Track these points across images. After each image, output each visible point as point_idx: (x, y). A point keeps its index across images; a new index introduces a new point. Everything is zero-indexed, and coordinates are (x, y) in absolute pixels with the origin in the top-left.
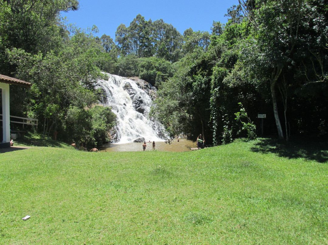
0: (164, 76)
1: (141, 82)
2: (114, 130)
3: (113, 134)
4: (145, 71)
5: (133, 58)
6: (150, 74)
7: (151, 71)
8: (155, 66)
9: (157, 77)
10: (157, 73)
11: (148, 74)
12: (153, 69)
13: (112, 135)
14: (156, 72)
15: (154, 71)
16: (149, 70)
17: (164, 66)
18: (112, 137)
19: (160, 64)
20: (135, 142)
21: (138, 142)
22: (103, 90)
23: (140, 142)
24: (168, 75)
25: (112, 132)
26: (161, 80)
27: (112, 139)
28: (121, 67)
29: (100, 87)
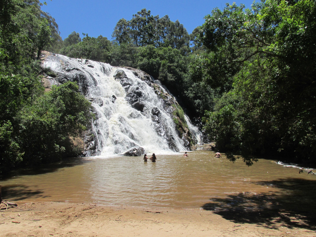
0: (171, 66)
1: (139, 73)
2: (91, 134)
3: (89, 141)
4: (145, 60)
5: (130, 46)
6: (152, 63)
7: (154, 60)
8: (158, 54)
9: (161, 68)
10: (161, 63)
11: (149, 63)
12: (156, 57)
13: (86, 143)
14: (160, 61)
15: (157, 60)
16: (150, 59)
17: (171, 54)
18: (86, 145)
19: (165, 52)
20: (127, 156)
21: (132, 155)
22: (83, 76)
23: (136, 155)
24: (176, 66)
25: (88, 138)
26: (167, 72)
27: (86, 149)
28: (114, 57)
29: (78, 72)
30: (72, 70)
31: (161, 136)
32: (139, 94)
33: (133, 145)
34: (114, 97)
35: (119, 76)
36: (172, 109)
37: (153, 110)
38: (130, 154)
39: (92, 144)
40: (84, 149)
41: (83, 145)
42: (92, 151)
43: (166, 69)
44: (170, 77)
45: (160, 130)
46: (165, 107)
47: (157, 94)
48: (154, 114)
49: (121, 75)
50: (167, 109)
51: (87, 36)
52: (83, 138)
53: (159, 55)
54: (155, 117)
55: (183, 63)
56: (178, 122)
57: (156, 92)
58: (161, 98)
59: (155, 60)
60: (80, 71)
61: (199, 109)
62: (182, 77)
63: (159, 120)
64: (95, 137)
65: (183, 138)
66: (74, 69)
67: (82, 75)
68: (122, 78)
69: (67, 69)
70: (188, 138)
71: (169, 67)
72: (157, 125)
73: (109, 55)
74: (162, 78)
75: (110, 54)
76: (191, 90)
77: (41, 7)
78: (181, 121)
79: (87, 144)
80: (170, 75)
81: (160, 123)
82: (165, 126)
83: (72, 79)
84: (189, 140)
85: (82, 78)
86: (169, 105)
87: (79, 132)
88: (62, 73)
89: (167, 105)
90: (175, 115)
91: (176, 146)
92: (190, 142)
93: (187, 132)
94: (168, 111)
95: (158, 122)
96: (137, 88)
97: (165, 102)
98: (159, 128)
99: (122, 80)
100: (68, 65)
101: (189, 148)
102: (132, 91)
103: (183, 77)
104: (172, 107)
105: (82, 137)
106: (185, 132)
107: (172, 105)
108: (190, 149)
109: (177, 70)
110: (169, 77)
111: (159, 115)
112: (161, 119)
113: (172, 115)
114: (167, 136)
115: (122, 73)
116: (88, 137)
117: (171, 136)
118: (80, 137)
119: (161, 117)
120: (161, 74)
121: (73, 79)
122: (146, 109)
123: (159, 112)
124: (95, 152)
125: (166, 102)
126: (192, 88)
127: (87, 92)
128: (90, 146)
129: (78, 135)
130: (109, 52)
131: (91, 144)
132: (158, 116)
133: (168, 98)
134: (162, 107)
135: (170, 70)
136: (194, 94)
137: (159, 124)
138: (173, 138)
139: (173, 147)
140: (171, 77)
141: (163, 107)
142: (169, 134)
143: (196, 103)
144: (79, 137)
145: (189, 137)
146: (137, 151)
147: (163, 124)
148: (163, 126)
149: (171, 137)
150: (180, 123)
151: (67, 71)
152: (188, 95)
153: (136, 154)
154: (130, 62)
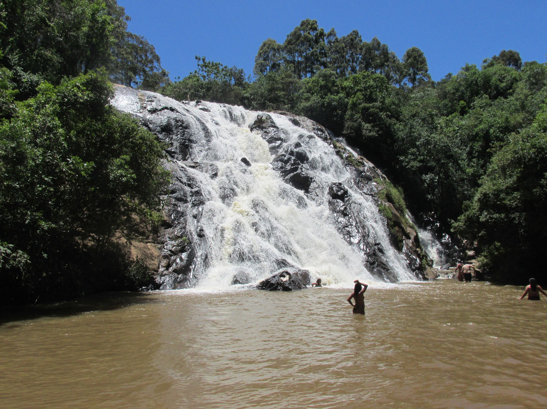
0: (368, 108)
1: (303, 121)
2: (181, 237)
3: (174, 253)
4: (315, 99)
6: (329, 104)
7: (333, 97)
9: (349, 112)
10: (348, 103)
11: (323, 104)
12: (338, 92)
15: (340, 98)
16: (326, 95)
17: (367, 85)
18: (164, 262)
19: (356, 82)
20: (263, 289)
21: (277, 287)
22: (182, 122)
23: (286, 289)
24: (379, 107)
25: (171, 245)
26: (360, 120)
27: (163, 272)
28: (254, 99)
29: (173, 115)
30: (160, 110)
31: (351, 243)
32: (302, 158)
33: (282, 263)
34: (244, 160)
35: (259, 125)
36: (376, 187)
37: (331, 189)
38: (273, 284)
39: (181, 259)
40: (157, 271)
41: (156, 262)
42: (180, 276)
43: (359, 113)
44: (368, 129)
45: (348, 232)
46: (358, 183)
47: (342, 157)
48: (335, 196)
49: (264, 123)
50: (363, 187)
51: (204, 60)
52: (159, 246)
53: (343, 89)
54: (337, 202)
55: (394, 103)
56: (392, 213)
57: (338, 153)
58: (351, 165)
59: (336, 97)
60: (177, 112)
61: (434, 195)
62: (393, 130)
63: (346, 208)
64: (191, 243)
65: (404, 249)
66: (166, 108)
67: (179, 120)
68: (266, 129)
69: (149, 108)
70: (416, 252)
71: (366, 109)
72: (341, 219)
73: (245, 95)
74: (350, 133)
75: (247, 95)
76: (413, 154)
77: (128, 22)
78: (398, 212)
79: (170, 259)
80: (367, 125)
81: (348, 215)
82: (360, 222)
83: (158, 128)
84: (419, 256)
85: (181, 125)
86: (369, 179)
87: (151, 232)
88: (138, 114)
89: (362, 179)
90: (383, 198)
91: (388, 270)
92: (421, 259)
93: (412, 237)
94: (365, 190)
95: (344, 214)
96: (298, 145)
97: (359, 173)
98: (347, 227)
99: (266, 132)
100: (153, 101)
101: (421, 274)
102: (286, 152)
103: (395, 129)
104: (375, 183)
105: (158, 243)
106: (408, 237)
107: (375, 180)
108: (423, 275)
109: (383, 115)
110: (366, 129)
111: (346, 199)
112: (352, 207)
113: (376, 198)
114: (367, 244)
115: (266, 118)
116: (173, 242)
117: (376, 244)
118: (154, 243)
119: (350, 202)
120: (348, 124)
121: (160, 126)
122: (317, 186)
123: (346, 192)
124: (185, 280)
125: (362, 172)
126: (415, 150)
127: (190, 155)
128: (177, 264)
129: (148, 238)
130: (244, 90)
131: (178, 260)
132: (343, 200)
133: (365, 166)
134: (353, 183)
135: (368, 116)
136: (420, 161)
137: (347, 218)
138: (381, 251)
139: (382, 270)
140: (371, 130)
141: (355, 182)
142: (371, 240)
143: (425, 181)
144: (150, 242)
145: (417, 249)
146: (290, 278)
147: (355, 219)
148: (357, 223)
149: (376, 247)
150: (395, 215)
151: (149, 111)
152: (407, 166)
153: (287, 285)
154: (286, 106)
